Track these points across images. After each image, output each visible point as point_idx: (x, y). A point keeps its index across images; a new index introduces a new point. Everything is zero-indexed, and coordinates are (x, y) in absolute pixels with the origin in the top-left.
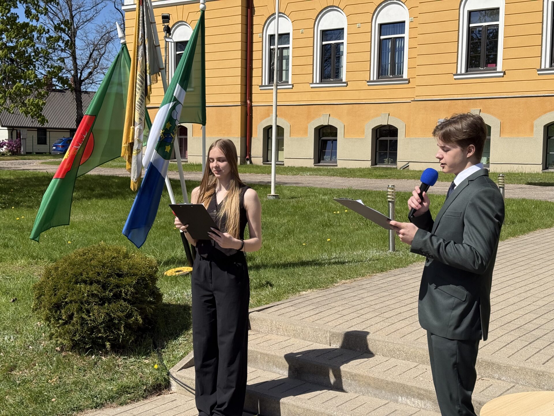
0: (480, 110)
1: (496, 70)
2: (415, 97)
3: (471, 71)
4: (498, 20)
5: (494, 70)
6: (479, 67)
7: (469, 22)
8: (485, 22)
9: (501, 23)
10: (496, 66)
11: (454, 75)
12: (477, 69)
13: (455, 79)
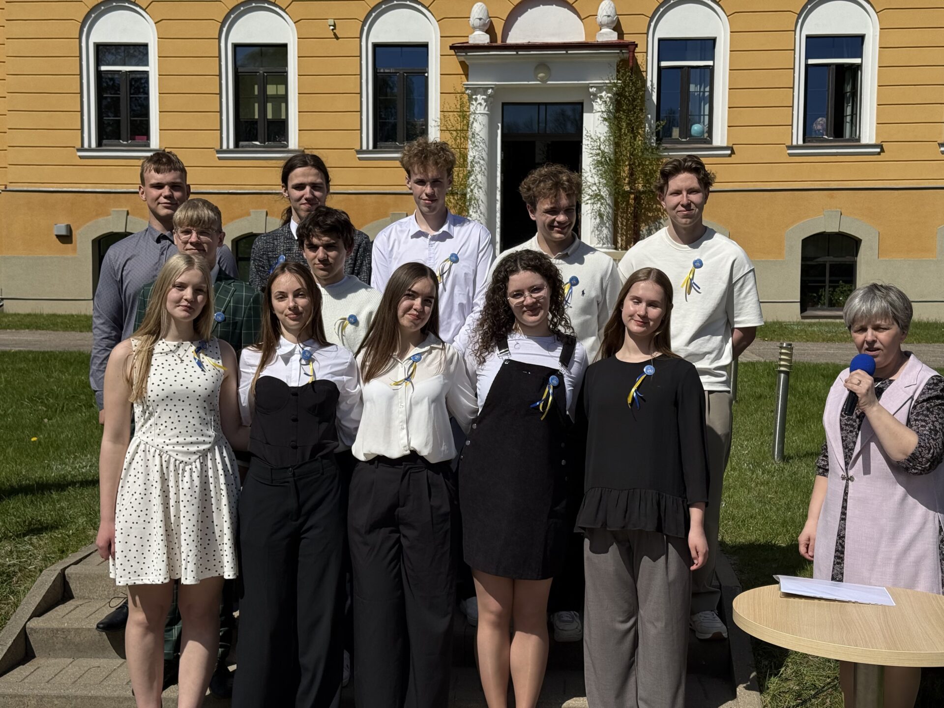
0: (128, 212)
1: (149, 145)
2: (8, 184)
3: (106, 145)
4: (147, 65)
5: (145, 146)
6: (119, 138)
7: (98, 63)
8: (124, 65)
9: (153, 68)
10: (148, 138)
11: (79, 150)
12: (115, 142)
13: (81, 157)
